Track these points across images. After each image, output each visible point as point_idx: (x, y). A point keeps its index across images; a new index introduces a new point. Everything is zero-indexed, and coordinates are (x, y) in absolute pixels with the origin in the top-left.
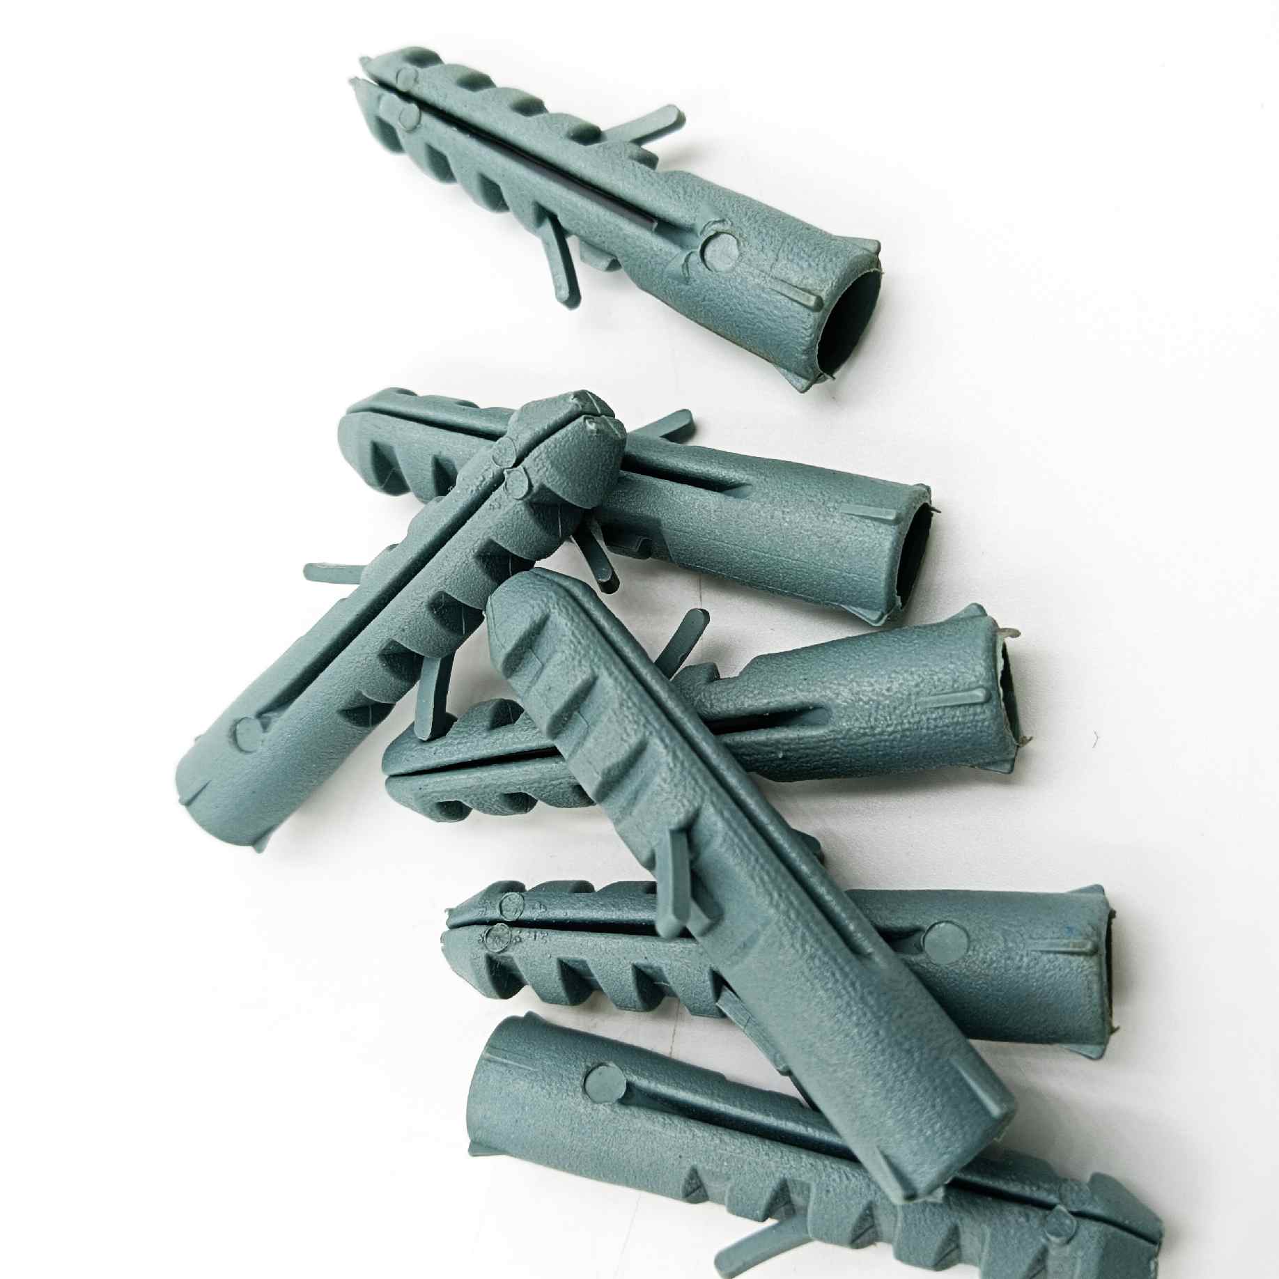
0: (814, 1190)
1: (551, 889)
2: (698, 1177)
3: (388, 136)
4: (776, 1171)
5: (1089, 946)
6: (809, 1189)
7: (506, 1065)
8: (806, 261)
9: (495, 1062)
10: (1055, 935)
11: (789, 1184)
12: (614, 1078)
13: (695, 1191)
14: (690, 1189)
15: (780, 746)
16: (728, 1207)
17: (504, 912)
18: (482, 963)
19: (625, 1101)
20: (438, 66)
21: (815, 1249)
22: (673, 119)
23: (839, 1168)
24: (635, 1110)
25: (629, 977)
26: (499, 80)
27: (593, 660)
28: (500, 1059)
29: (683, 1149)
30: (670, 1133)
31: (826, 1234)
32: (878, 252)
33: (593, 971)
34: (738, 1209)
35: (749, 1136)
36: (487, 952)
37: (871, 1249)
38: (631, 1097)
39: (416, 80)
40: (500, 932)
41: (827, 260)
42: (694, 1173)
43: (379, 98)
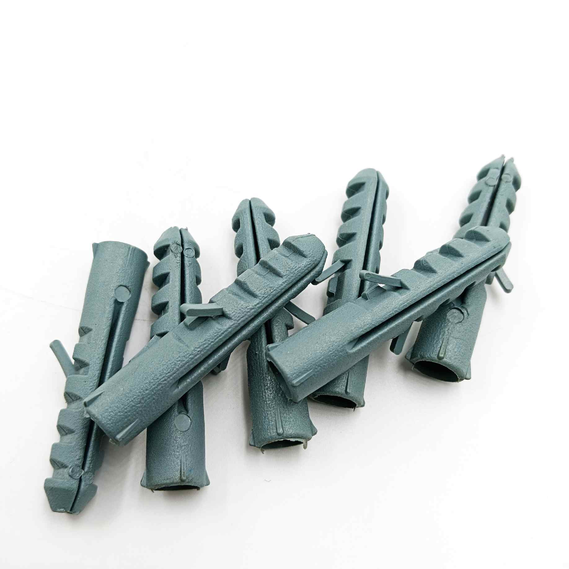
0: (86, 376)
1: (197, 268)
2: (88, 332)
3: (483, 174)
4: (92, 362)
5: (184, 478)
6: (86, 375)
7: (128, 255)
8: (457, 351)
9: (129, 251)
10: (187, 465)
11: (88, 366)
12: (125, 297)
13: (83, 331)
14: (83, 329)
15: (261, 352)
16: (78, 344)
17: (187, 250)
18: (166, 243)
19: (116, 302)
20: (514, 190)
21: (63, 379)
22: (508, 288)
23: (94, 386)
24: (113, 306)
25: (164, 300)
26: (513, 216)
27: (289, 276)
28: (130, 252)
29: (99, 325)
30: (105, 320)
31: (69, 382)
32: (466, 379)
33: (166, 286)
34: (77, 348)
35: (105, 350)
36: (171, 244)
37: (64, 401)
38: (118, 304)
39: (507, 182)
40: (179, 249)
41: (459, 359)
42: (90, 330)
43: (497, 168)
